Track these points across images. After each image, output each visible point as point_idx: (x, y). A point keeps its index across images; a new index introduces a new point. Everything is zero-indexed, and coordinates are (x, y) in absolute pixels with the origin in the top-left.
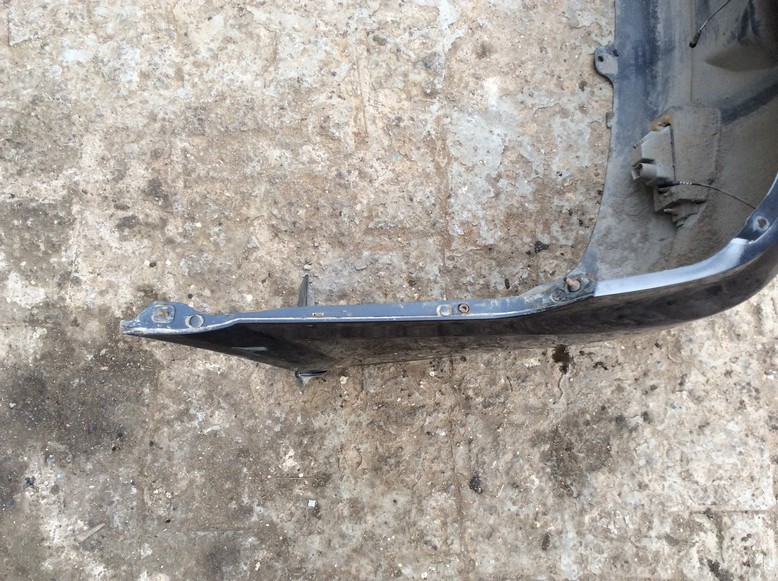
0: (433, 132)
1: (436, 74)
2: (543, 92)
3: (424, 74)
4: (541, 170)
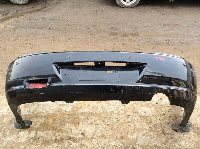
0: (143, 148)
1: (129, 146)
2: (131, 129)
3: (129, 148)
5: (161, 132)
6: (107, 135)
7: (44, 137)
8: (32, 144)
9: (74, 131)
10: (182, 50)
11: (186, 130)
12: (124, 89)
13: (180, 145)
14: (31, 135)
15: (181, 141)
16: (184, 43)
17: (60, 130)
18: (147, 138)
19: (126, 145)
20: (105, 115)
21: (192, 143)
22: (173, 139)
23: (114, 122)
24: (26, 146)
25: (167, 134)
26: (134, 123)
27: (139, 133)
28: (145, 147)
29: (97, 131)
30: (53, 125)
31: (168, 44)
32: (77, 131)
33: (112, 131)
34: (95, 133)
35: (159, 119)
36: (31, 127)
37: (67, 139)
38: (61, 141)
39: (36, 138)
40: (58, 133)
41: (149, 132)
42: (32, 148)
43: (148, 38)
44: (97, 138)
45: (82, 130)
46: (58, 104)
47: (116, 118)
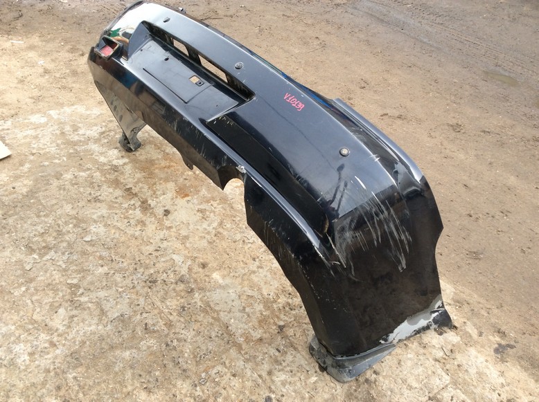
5: (282, 323)
6: (191, 243)
7: (123, 175)
9: (164, 198)
12: (178, 124)
13: (270, 373)
14: (118, 160)
15: (287, 372)
18: (235, 303)
19: (188, 277)
22: (277, 354)
23: (233, 238)
24: (94, 169)
25: (285, 337)
26: (262, 268)
27: (240, 286)
28: (208, 308)
29: (189, 226)
30: (157, 171)
32: (167, 202)
33: (206, 245)
34: (182, 226)
37: (139, 200)
38: (132, 195)
40: (144, 185)
42: (95, 175)
45: (175, 207)
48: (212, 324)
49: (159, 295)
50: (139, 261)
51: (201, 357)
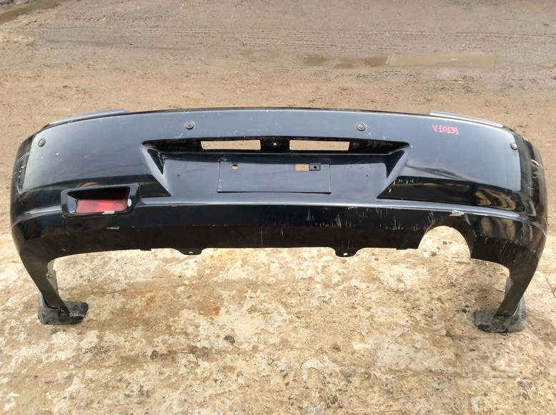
0: (392, 376)
1: (354, 371)
2: (360, 324)
3: (355, 378)
4: (406, 329)
5: (444, 332)
6: (296, 342)
7: (121, 348)
8: (88, 365)
9: (204, 330)
10: (505, 107)
11: (514, 327)
12: (343, 218)
13: (494, 369)
14: (85, 340)
15: (497, 357)
16: (512, 87)
17: (167, 329)
18: (403, 350)
19: (346, 368)
20: (289, 289)
21: (528, 361)
22: (476, 353)
23: (313, 307)
24: (74, 372)
25: (461, 338)
26: (370, 308)
27: (384, 336)
28: (398, 374)
29: (267, 331)
30: (147, 315)
31: (468, 90)
32: (214, 330)
33: (308, 331)
34: (261, 337)
35: (439, 299)
36: (85, 320)
37: (185, 353)
38: (169, 356)
39: (99, 351)
40: (161, 337)
41: (410, 332)
42: (90, 376)
43: (413, 73)
44: (268, 350)
45: (227, 328)
46: (158, 257)
47: (321, 295)
48: (420, 380)
49: (358, 405)
50: (289, 398)
51: (457, 409)
